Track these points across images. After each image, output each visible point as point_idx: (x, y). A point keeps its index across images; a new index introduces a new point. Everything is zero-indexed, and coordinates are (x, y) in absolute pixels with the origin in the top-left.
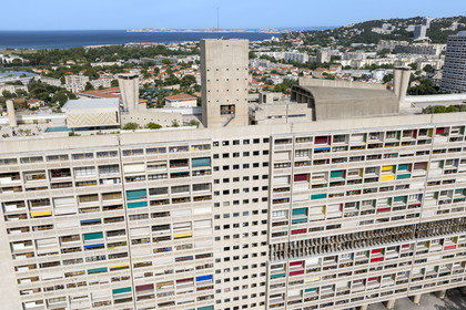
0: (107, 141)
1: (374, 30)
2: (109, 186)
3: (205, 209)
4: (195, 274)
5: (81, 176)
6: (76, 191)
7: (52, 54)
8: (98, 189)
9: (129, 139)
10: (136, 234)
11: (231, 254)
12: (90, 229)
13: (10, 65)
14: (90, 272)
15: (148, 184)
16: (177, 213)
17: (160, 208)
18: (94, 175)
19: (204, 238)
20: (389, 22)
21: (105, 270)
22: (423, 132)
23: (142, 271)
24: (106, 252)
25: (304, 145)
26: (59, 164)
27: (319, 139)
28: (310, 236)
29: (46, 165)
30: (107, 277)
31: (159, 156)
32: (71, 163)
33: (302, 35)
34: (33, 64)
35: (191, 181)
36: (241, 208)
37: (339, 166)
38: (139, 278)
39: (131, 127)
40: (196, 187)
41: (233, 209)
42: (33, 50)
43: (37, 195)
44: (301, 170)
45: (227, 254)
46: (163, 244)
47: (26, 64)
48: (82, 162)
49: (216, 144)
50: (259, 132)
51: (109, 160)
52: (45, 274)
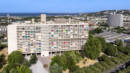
0: (29, 25)
1: (104, 13)
2: (29, 30)
3: (40, 34)
4: (38, 43)
5: (26, 29)
6: (25, 31)
7: (29, 18)
8: (27, 31)
9: (31, 25)
10: (31, 37)
11: (44, 41)
12: (26, 35)
13: (20, 20)
14: (26, 41)
15: (33, 30)
16: (37, 34)
17: (34, 33)
18: (27, 29)
19: (40, 38)
20: (108, 11)
21: (27, 41)
22: (69, 26)
23: (32, 42)
24: (28, 39)
25: (52, 27)
26: (23, 27)
27: (54, 26)
28: (54, 39)
29: (22, 27)
30: (27, 42)
31: (35, 27)
32: (25, 27)
33: (87, 14)
34: (25, 20)
35: (38, 30)
36: (45, 34)
37: (57, 30)
38: (31, 43)
39: (32, 24)
40: (39, 31)
41: (44, 34)
42: (25, 17)
43: (20, 31)
44: (52, 30)
45: (43, 41)
46: (35, 38)
47: (23, 20)
48: (26, 27)
49: (41, 26)
50: (47, 25)
51: (29, 27)
52: (20, 41)
